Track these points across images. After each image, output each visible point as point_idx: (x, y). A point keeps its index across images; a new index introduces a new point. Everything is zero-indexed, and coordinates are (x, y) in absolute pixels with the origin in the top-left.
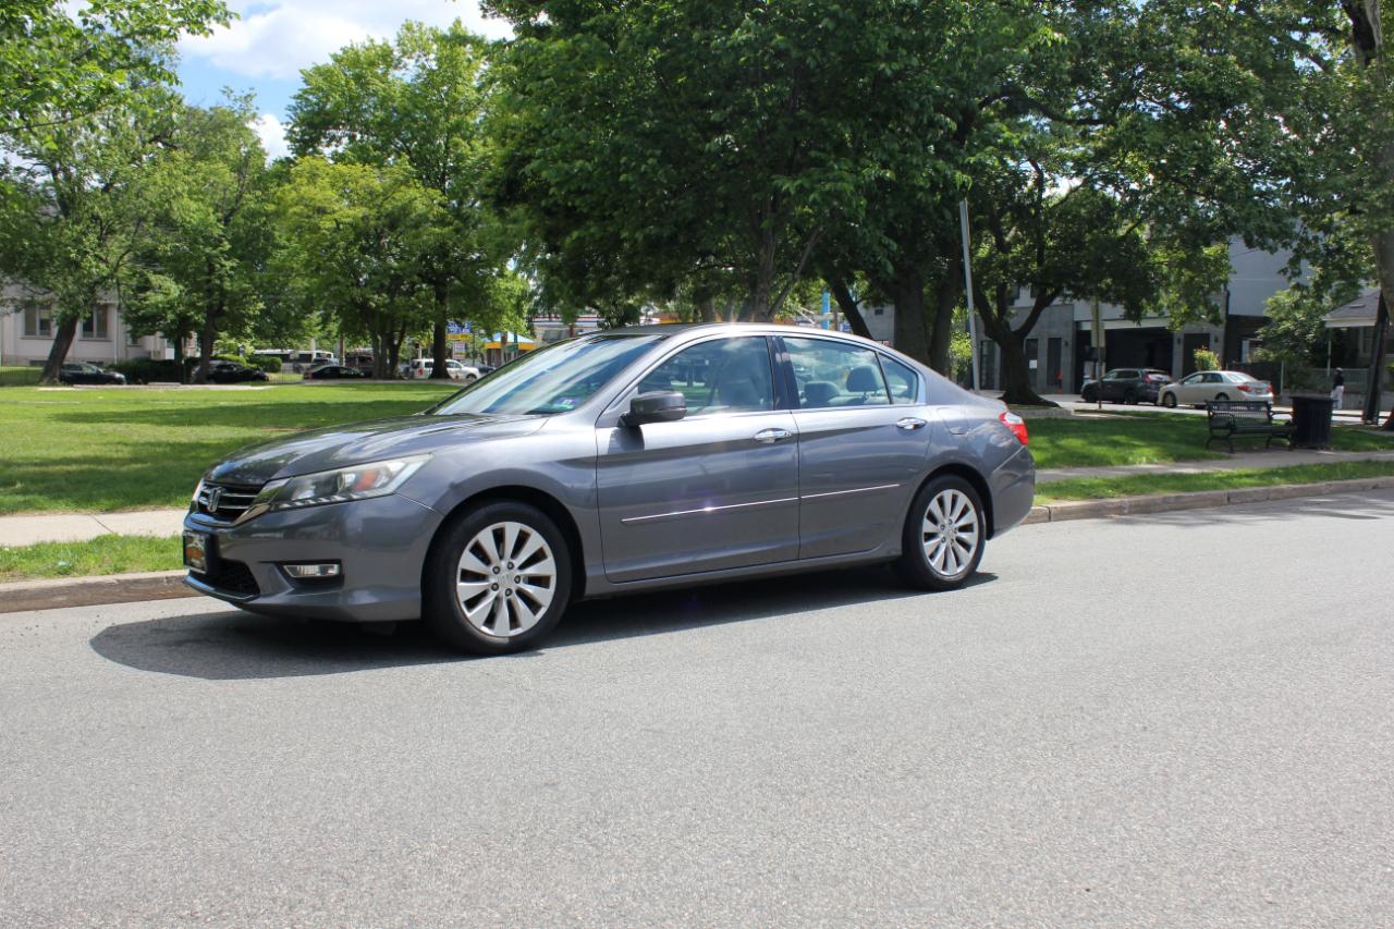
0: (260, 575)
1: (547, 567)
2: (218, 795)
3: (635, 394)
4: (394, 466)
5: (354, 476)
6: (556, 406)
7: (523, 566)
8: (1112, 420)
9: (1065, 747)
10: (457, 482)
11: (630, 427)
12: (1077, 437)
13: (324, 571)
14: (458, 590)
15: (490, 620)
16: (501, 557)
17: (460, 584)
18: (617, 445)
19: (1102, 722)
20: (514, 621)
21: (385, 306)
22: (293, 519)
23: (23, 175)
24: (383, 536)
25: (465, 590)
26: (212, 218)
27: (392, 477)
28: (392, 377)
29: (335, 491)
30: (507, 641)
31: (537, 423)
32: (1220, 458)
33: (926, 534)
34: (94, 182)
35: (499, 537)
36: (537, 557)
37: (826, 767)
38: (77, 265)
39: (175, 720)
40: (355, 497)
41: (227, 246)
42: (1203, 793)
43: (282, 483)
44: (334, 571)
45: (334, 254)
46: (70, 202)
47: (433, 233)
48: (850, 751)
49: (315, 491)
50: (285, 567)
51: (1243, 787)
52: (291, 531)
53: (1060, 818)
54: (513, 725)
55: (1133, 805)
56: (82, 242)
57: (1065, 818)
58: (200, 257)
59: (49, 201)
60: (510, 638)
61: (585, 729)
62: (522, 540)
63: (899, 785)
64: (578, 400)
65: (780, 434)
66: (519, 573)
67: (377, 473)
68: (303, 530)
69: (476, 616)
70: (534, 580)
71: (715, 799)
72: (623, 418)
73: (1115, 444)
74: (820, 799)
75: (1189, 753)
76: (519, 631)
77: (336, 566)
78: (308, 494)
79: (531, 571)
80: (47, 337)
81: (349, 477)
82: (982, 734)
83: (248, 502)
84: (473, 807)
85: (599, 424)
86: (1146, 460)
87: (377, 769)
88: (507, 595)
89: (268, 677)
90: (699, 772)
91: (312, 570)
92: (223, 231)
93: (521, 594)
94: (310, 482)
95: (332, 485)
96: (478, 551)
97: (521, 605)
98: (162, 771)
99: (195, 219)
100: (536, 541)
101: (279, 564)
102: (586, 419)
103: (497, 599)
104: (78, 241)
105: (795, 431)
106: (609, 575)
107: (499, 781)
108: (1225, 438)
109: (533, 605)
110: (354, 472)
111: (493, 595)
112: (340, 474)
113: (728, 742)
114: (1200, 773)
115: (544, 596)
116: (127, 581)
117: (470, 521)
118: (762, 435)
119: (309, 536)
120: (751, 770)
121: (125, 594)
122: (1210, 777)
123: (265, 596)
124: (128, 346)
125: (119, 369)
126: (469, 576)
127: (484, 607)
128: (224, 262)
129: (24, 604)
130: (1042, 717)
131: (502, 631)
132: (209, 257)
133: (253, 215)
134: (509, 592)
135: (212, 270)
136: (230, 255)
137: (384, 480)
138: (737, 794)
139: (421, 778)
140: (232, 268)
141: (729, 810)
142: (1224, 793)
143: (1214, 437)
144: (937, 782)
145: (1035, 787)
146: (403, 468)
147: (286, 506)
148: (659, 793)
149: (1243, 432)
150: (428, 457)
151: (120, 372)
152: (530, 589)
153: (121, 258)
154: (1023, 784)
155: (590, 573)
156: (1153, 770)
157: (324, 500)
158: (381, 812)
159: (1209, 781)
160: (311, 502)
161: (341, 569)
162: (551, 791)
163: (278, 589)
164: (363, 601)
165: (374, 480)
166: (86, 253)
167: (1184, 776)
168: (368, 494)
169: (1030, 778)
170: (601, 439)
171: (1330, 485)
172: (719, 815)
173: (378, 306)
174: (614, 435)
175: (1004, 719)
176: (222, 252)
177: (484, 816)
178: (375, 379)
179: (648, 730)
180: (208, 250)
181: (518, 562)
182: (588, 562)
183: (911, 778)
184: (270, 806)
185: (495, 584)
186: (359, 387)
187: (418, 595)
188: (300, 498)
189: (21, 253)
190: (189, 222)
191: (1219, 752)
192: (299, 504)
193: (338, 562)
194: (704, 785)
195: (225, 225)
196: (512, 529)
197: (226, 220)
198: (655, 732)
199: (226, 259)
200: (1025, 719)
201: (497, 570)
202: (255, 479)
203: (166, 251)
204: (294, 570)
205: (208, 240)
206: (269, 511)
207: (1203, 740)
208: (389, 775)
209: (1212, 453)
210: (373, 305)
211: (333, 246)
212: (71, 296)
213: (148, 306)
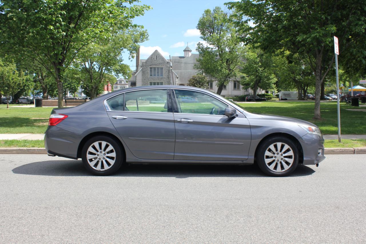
23: (210, 49)
28: (303, 99)
34: (227, 50)
38: (221, 71)
41: (260, 64)
58: (254, 68)
59: (217, 56)
92: (259, 60)
99: (252, 58)
104: (221, 65)
124: (245, 91)
128: (259, 69)
132: (256, 67)
135: (257, 71)
136: (261, 67)
140: (261, 70)
151: (232, 99)
153: (233, 68)
173: (298, 80)
176: (259, 66)
180: (255, 65)
190: (250, 58)
195: (260, 58)
205: (256, 63)
210: (297, 79)
211: (285, 62)
212: (221, 79)
213: (246, 81)
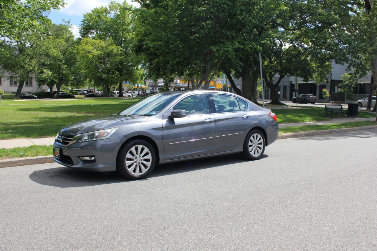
0: (74, 159)
1: (149, 157)
2: (64, 222)
3: (172, 110)
4: (109, 131)
5: (98, 133)
6: (151, 113)
7: (143, 156)
8: (300, 110)
9: (285, 207)
10: (126, 135)
11: (171, 119)
12: (290, 115)
13: (90, 158)
14: (126, 163)
15: (134, 171)
16: (137, 154)
17: (126, 162)
18: (168, 124)
19: (295, 199)
20: (141, 171)
21: (106, 77)
22: (83, 144)
23: (9, 43)
24: (106, 149)
25: (128, 163)
26: (60, 54)
27: (108, 134)
28: (108, 97)
29: (93, 138)
30: (139, 176)
31: (146, 118)
32: (328, 120)
33: (249, 145)
34: (28, 45)
35: (137, 149)
36: (147, 154)
37: (222, 213)
38: (24, 67)
39: (52, 200)
40: (98, 139)
41: (64, 62)
42: (321, 220)
43: (80, 135)
44: (93, 158)
45: (93, 64)
46: (22, 49)
47: (119, 58)
48: (228, 209)
49: (88, 137)
50: (80, 157)
51: (331, 219)
52: (82, 148)
53: (283, 228)
54: (141, 201)
55: (302, 224)
56: (25, 61)
57: (284, 228)
58: (57, 65)
59: (16, 50)
60: (140, 175)
61: (159, 202)
62: (143, 149)
63: (241, 218)
64: (157, 112)
65: (211, 120)
66: (142, 158)
67: (104, 133)
68: (85, 147)
69: (131, 170)
70: (146, 160)
71: (193, 223)
72: (169, 116)
73: (301, 116)
74: (220, 223)
75: (317, 209)
76: (142, 173)
77: (94, 157)
78: (86, 138)
79: (145, 158)
80: (16, 86)
81: (97, 134)
82: (263, 203)
83: (70, 140)
84: (130, 225)
85: (163, 118)
86: (309, 121)
87: (105, 214)
88: (139, 164)
89: (76, 187)
90: (189, 215)
91: (87, 158)
92: (63, 58)
93: (142, 164)
94: (87, 135)
95: (92, 136)
96: (131, 153)
97: (142, 167)
98: (49, 215)
99: (55, 54)
100: (146, 150)
101: (79, 157)
102: (159, 117)
103: (136, 165)
105: (215, 119)
106: (166, 158)
107: (137, 218)
108: (330, 115)
109: (146, 166)
110: (98, 132)
111: (135, 164)
112: (94, 133)
113: (197, 206)
114: (320, 215)
115: (149, 164)
116: (39, 158)
117: (129, 145)
118: (206, 120)
119: (87, 149)
120: (202, 214)
121: (38, 162)
122: (322, 216)
123: (75, 165)
124: (37, 88)
125: (35, 94)
126: (129, 159)
127: (133, 167)
128: (63, 66)
129: (12, 165)
130: (279, 198)
131: (137, 174)
132: (59, 64)
133: (71, 53)
134: (139, 163)
135: (60, 68)
136: (64, 64)
137: (106, 134)
138: (199, 221)
139: (116, 217)
140: (65, 68)
141: (197, 226)
142: (326, 221)
143: (327, 114)
144: (251, 217)
145: (276, 219)
146: (111, 131)
147: (80, 141)
148: (178, 221)
149: (335, 113)
150: (118, 128)
152: (145, 162)
153: (36, 65)
154: (274, 218)
155: (160, 158)
156: (307, 214)
157: (90, 140)
158: (106, 227)
159: (322, 217)
160: (87, 140)
161: (95, 158)
162: (151, 221)
163: (79, 163)
164: (100, 166)
165: (104, 134)
166: (26, 64)
167: (316, 216)
168: (102, 138)
169: (275, 216)
170: (163, 122)
171: (358, 128)
172: (194, 228)
174: (167, 121)
175: (269, 199)
176: (62, 63)
177: (133, 228)
178: (104, 97)
179: (176, 203)
180: (59, 63)
181: (141, 155)
182: (160, 155)
183: (244, 217)
184: (77, 225)
185: (136, 161)
186: (99, 99)
187: (116, 165)
188: (84, 139)
189: (9, 64)
190: (54, 55)
191: (325, 209)
192: (84, 141)
193: (94, 156)
194: (190, 219)
195: (63, 56)
196: (140, 147)
197: (64, 55)
198: (177, 203)
199: (64, 65)
200: (274, 199)
201: (136, 158)
202: (72, 134)
203: (47, 63)
204: (83, 158)
205: (59, 60)
206: (76, 143)
207: (321, 205)
208: (108, 216)
209: (327, 119)
210: (103, 77)
211: (92, 62)
212: (22, 75)
213: (43, 77)
